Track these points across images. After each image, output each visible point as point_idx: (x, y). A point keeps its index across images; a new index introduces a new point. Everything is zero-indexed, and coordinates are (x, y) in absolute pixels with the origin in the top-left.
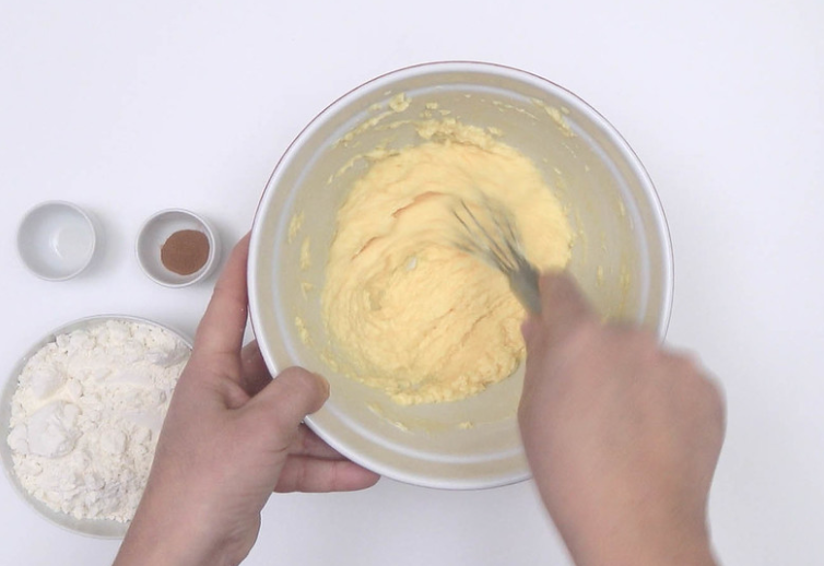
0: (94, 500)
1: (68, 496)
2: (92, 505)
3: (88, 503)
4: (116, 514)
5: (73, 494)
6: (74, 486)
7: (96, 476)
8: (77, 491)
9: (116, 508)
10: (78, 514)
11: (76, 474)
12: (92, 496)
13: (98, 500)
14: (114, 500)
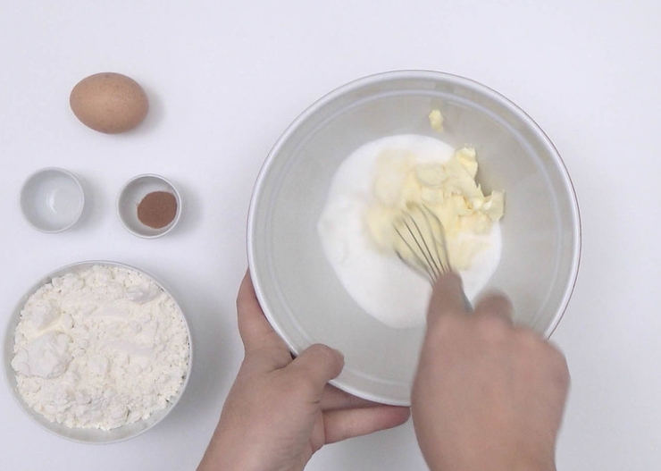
0: (82, 412)
1: (62, 409)
2: (81, 417)
3: (77, 415)
4: (99, 424)
5: (65, 407)
6: (66, 401)
7: (84, 392)
8: (69, 406)
9: (101, 418)
10: (69, 424)
11: (67, 392)
12: (81, 409)
13: (85, 412)
14: (99, 412)
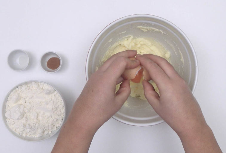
0: (28, 131)
1: (22, 130)
2: (28, 133)
3: (27, 132)
4: (34, 135)
5: (23, 130)
6: (23, 128)
7: (29, 125)
8: (24, 129)
9: (35, 133)
10: (24, 135)
11: (24, 124)
12: (28, 130)
13: (30, 131)
14: (34, 131)
